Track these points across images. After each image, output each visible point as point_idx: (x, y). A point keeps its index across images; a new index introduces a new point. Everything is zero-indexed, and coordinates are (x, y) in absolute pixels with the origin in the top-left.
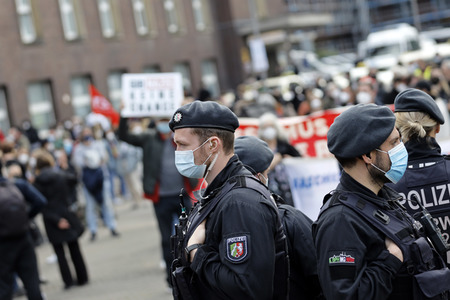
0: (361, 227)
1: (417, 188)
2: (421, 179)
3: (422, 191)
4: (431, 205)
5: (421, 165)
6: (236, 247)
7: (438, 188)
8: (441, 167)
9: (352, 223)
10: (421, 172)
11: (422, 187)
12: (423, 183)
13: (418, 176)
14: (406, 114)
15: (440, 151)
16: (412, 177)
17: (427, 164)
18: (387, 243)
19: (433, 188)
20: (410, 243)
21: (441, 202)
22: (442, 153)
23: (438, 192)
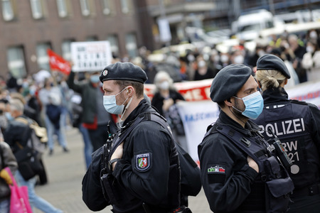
0: (231, 148)
1: (272, 123)
2: (275, 116)
3: (276, 124)
5: (275, 107)
6: (142, 161)
7: (286, 122)
9: (224, 145)
10: (274, 111)
11: (275, 121)
12: (276, 119)
13: (273, 114)
14: (265, 72)
15: (287, 97)
16: (268, 115)
17: (279, 106)
18: (248, 159)
19: (283, 123)
20: (264, 160)
21: (288, 132)
22: (289, 99)
23: (286, 125)
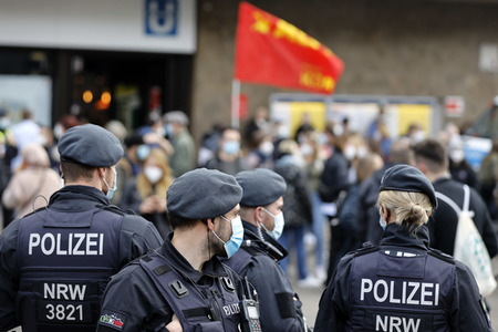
4: (398, 301)
8: (420, 262)
